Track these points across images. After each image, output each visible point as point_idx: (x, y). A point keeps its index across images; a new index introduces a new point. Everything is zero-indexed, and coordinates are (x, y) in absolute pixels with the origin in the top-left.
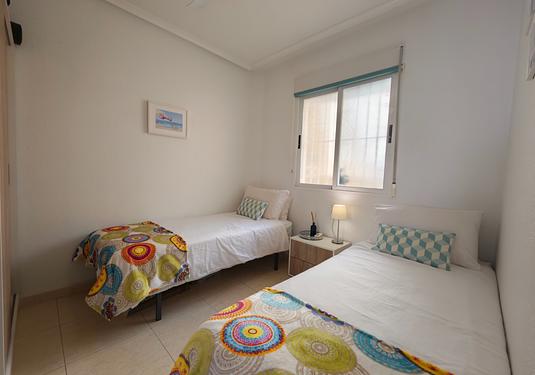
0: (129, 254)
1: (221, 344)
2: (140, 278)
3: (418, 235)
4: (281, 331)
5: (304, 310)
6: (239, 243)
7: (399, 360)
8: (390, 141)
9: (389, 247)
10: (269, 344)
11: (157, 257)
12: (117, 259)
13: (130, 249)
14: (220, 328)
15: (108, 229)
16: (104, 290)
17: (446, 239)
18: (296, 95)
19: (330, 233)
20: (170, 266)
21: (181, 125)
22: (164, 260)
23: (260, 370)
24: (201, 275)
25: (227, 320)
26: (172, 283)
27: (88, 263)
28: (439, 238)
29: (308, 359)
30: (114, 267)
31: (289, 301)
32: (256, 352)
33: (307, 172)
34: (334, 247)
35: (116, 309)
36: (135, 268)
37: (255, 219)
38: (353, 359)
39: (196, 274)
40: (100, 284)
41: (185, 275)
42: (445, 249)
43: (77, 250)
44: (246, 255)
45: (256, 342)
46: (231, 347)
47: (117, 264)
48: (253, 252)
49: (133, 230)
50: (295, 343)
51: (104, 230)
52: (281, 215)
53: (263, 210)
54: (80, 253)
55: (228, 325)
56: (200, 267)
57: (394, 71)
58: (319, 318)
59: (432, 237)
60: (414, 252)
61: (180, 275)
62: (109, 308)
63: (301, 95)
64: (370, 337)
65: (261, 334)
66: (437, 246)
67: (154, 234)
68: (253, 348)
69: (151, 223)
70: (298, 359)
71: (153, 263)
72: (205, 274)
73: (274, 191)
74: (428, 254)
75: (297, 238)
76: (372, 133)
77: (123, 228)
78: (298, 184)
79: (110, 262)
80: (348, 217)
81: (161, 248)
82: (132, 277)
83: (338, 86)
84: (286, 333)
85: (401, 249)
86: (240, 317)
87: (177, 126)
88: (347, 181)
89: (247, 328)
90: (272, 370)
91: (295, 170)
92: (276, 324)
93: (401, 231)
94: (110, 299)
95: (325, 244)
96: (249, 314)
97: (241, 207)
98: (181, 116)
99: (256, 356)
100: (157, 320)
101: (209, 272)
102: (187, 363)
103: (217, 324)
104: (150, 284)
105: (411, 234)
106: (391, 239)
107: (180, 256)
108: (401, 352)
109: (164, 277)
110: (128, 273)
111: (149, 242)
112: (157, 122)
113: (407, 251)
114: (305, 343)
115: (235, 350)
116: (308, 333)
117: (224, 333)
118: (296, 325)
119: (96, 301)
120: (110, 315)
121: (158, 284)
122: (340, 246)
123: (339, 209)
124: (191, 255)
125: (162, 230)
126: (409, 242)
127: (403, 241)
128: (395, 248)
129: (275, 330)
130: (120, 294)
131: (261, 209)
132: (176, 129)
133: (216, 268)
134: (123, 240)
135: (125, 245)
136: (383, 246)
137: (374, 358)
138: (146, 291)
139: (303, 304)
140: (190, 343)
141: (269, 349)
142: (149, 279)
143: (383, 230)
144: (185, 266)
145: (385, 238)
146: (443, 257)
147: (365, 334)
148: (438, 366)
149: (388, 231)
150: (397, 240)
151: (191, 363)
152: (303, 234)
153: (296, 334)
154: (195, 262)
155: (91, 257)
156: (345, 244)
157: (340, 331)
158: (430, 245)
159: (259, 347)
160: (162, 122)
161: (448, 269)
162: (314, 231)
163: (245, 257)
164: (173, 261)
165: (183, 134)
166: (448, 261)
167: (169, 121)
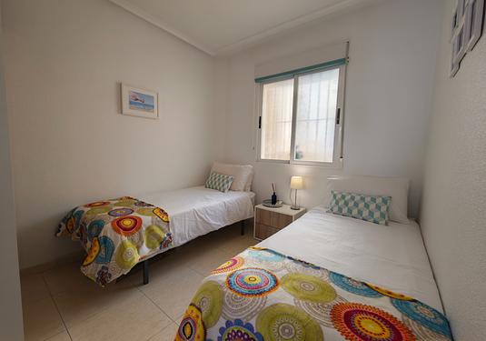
0: (118, 226)
1: (229, 291)
2: (130, 247)
3: (363, 199)
4: (274, 277)
5: (287, 261)
6: (212, 213)
7: (365, 290)
8: (338, 122)
9: (340, 210)
10: (269, 287)
11: (144, 229)
12: (108, 231)
13: (118, 222)
14: (225, 279)
15: (90, 205)
16: (97, 260)
17: (385, 201)
18: (257, 80)
19: (288, 201)
20: (156, 235)
21: (153, 107)
22: (150, 230)
23: (266, 306)
24: (181, 243)
25: (228, 273)
26: (158, 250)
27: (75, 237)
28: (379, 201)
29: (302, 295)
30: (105, 238)
31: (273, 255)
32: (260, 294)
33: (267, 149)
34: (293, 213)
35: (110, 275)
36: (125, 238)
37: (223, 192)
38: (333, 291)
39: (178, 242)
40: (94, 254)
41: (168, 242)
42: (384, 209)
43: (60, 226)
44: (219, 223)
45: (258, 287)
46: (238, 292)
47: (109, 235)
48: (224, 221)
49: (115, 205)
50: (287, 285)
51: (86, 206)
52: (245, 187)
53: (230, 183)
54: (63, 228)
55: (231, 276)
56: (180, 235)
57: (341, 62)
58: (300, 266)
59: (374, 200)
60: (360, 212)
61: (164, 243)
62: (103, 275)
63: (262, 81)
64: (342, 276)
65: (259, 280)
66: (378, 207)
67: (137, 208)
68: (256, 291)
69: (129, 198)
70: (294, 295)
71: (140, 233)
72: (185, 241)
73: (238, 166)
74: (371, 214)
75: (260, 206)
76: (323, 115)
77: (105, 203)
78: (259, 160)
79: (102, 234)
80: (304, 187)
81: (147, 220)
82: (123, 246)
83: (294, 74)
84: (279, 278)
85: (350, 211)
86: (238, 269)
87: (149, 107)
88: (302, 156)
89: (247, 277)
90: (276, 305)
91: (256, 147)
92: (269, 273)
93: (350, 197)
94: (103, 267)
95: (285, 210)
96: (244, 267)
97: (209, 181)
98: (153, 97)
99: (261, 297)
100: (145, 284)
101: (188, 239)
102: (199, 309)
103: (221, 277)
104: (139, 252)
105: (357, 198)
106: (341, 203)
107: (164, 226)
108: (366, 284)
109: (151, 245)
110: (120, 243)
111: (134, 214)
112: (130, 103)
113: (355, 212)
114: (295, 284)
115: (242, 294)
116: (296, 277)
117: (229, 282)
118: (285, 272)
119: (91, 270)
120: (104, 282)
121: (146, 251)
122: (297, 212)
123: (296, 180)
124: (173, 225)
125: (142, 203)
126: (356, 205)
127: (351, 204)
128: (345, 211)
129: (269, 276)
130: (113, 262)
131: (228, 182)
132: (148, 110)
133: (194, 236)
134: (109, 214)
135: (113, 218)
136: (336, 209)
137: (348, 290)
138: (137, 259)
139: (285, 257)
140: (198, 294)
141: (269, 290)
142: (138, 248)
143: (335, 196)
144: (169, 235)
145: (337, 203)
146: (383, 215)
147: (338, 275)
148: (393, 291)
149: (339, 196)
150: (346, 203)
151: (203, 309)
152: (265, 203)
153: (286, 278)
154: (176, 231)
155: (77, 231)
156: (302, 210)
157: (318, 274)
158: (372, 206)
159: (261, 290)
160: (135, 104)
161: (386, 224)
162: (274, 200)
163: (218, 224)
164: (158, 231)
165: (155, 115)
166: (387, 218)
167: (142, 102)
